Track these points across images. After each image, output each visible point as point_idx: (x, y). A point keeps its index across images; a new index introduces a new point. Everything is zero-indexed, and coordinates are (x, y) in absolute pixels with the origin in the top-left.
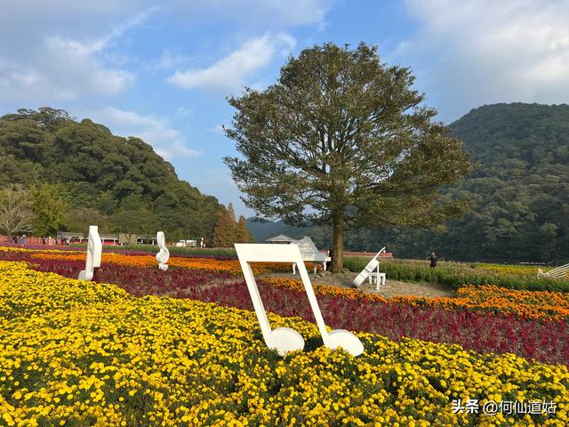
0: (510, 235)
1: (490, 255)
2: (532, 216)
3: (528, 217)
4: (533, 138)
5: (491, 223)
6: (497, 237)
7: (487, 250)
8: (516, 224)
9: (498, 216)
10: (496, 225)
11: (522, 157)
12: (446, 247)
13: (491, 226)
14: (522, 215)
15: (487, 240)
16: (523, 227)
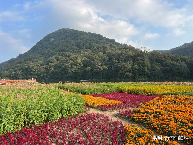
0: (76, 71)
1: (70, 78)
2: (83, 65)
3: (81, 65)
4: (79, 41)
5: (70, 67)
6: (72, 72)
7: (69, 77)
8: (78, 67)
9: (72, 64)
10: (72, 68)
11: (77, 46)
12: (54, 76)
13: (70, 68)
14: (80, 64)
15: (69, 73)
16: (80, 68)
